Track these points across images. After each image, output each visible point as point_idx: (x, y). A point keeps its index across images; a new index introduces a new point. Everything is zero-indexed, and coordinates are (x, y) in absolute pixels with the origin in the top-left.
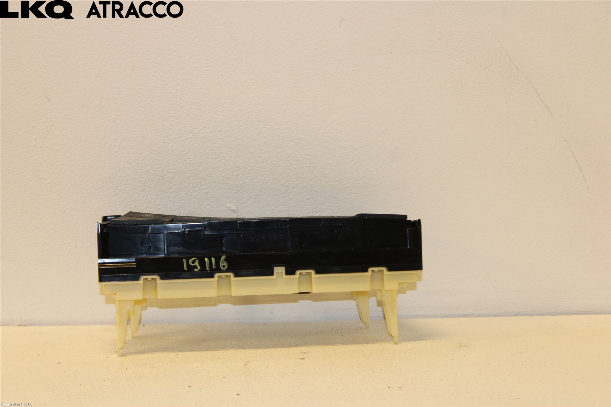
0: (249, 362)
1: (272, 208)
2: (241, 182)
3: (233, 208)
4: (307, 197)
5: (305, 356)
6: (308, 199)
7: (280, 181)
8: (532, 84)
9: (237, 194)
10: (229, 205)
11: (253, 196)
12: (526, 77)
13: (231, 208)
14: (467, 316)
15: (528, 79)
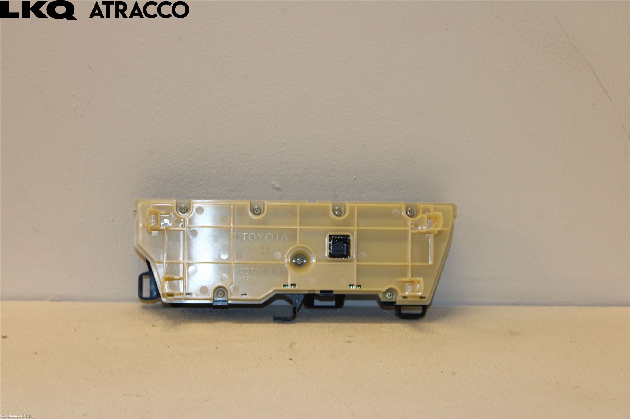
0: (294, 343)
1: (318, 187)
2: (286, 159)
3: (277, 185)
4: (354, 177)
5: (352, 339)
6: (355, 179)
7: (327, 159)
8: (591, 67)
9: (282, 171)
10: (273, 182)
11: (299, 174)
12: (585, 60)
13: (275, 186)
14: (515, 304)
15: (587, 62)
